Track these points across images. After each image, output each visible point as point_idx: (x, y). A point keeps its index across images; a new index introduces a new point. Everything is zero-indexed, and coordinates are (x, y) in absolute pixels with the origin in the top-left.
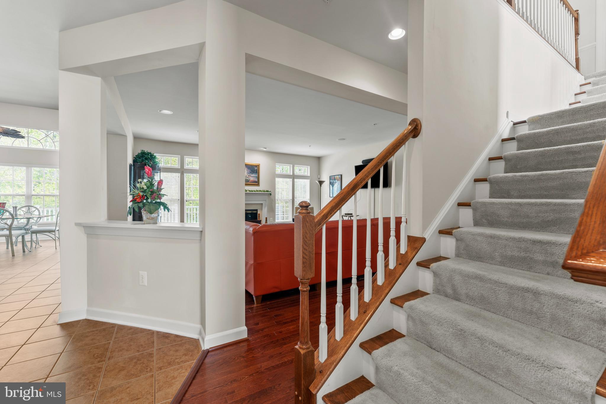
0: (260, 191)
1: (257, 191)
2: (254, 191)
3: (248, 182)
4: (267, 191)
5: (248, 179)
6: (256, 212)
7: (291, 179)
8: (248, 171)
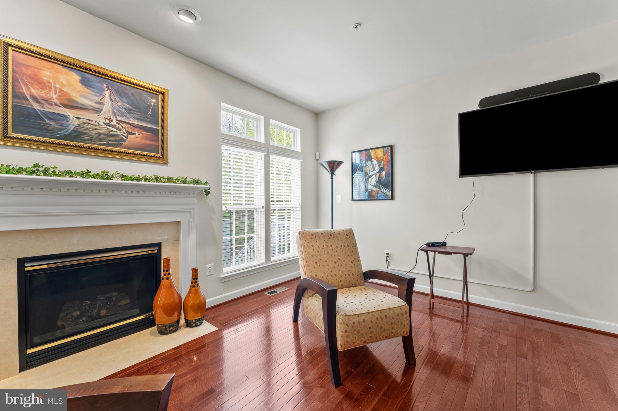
0: (170, 180)
1: (157, 179)
2: (146, 179)
3: (120, 145)
4: (196, 182)
5: (119, 133)
6: (156, 251)
7: (263, 155)
8: (120, 104)
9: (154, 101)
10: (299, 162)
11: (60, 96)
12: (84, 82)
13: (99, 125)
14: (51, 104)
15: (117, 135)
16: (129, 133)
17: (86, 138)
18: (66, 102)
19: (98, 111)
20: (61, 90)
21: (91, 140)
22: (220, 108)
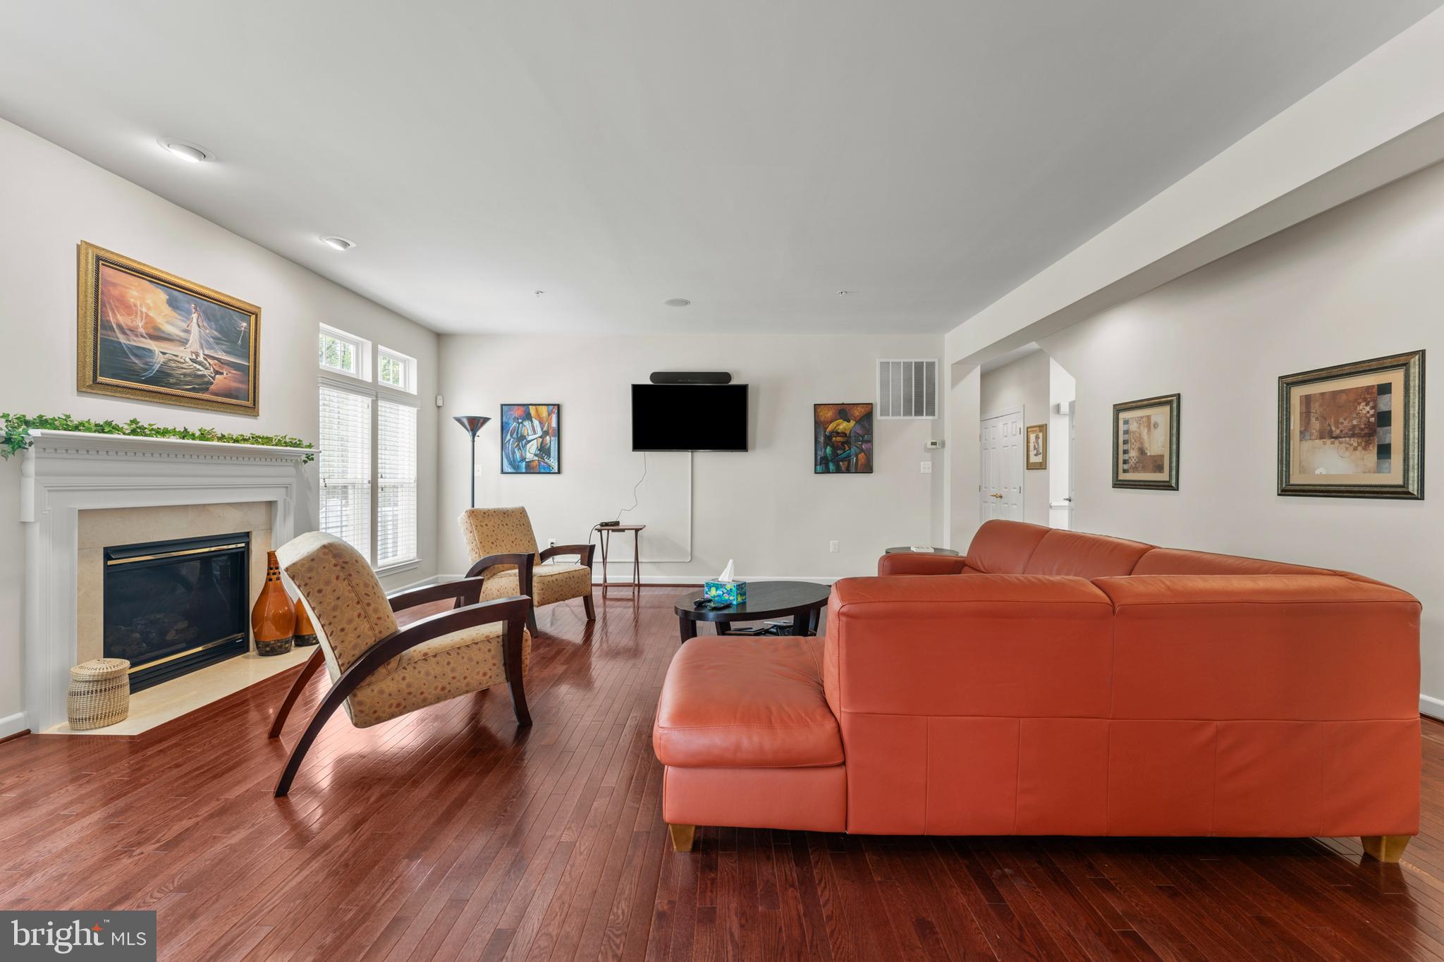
2: (246, 441)
3: (206, 390)
4: (292, 443)
6: (243, 545)
7: (368, 401)
8: (207, 331)
9: (245, 324)
10: (414, 410)
11: (146, 323)
12: (172, 303)
13: (186, 362)
14: (136, 336)
15: (204, 376)
16: (217, 373)
17: (172, 381)
18: (151, 331)
19: (184, 342)
20: (147, 315)
21: (175, 384)
22: (318, 330)
